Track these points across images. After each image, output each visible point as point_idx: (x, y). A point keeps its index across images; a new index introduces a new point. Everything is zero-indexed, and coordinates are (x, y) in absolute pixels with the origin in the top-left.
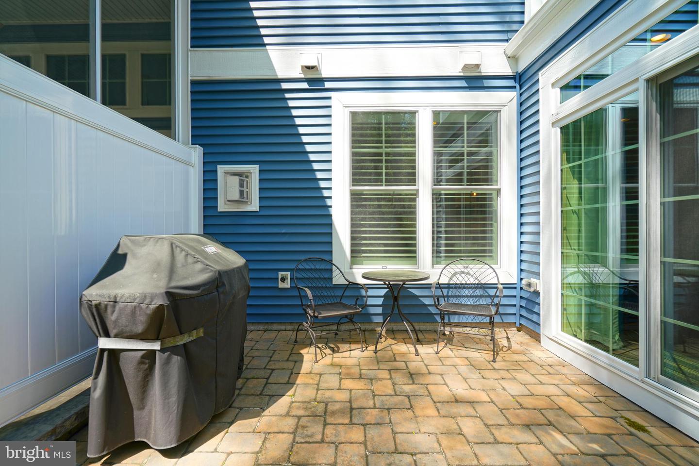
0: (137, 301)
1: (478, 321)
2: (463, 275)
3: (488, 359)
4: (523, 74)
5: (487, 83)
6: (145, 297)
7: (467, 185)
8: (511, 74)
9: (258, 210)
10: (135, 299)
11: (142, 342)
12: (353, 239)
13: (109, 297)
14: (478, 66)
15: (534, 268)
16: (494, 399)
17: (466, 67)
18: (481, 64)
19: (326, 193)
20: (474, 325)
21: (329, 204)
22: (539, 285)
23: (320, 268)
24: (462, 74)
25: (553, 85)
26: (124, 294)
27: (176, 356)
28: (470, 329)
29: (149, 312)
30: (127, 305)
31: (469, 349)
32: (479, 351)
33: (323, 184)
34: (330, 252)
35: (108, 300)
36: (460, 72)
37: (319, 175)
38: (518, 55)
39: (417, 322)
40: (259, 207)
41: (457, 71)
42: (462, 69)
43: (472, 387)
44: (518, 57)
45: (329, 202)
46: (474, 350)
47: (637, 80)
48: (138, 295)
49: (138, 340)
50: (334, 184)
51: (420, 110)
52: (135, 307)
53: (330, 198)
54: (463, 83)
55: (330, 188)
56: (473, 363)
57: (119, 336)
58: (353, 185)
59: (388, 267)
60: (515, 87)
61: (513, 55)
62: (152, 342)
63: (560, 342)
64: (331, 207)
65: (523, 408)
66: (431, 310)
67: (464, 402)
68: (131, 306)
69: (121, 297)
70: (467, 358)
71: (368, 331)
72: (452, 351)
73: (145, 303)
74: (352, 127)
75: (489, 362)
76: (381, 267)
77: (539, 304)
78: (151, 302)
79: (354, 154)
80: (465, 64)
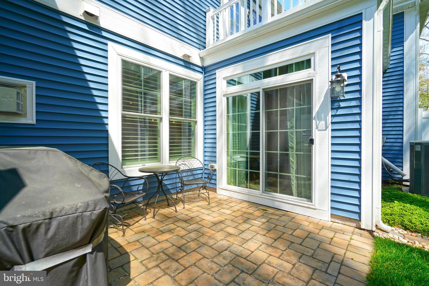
0: (80, 210)
1: (189, 189)
2: (183, 165)
3: (207, 204)
4: (206, 68)
5: (192, 67)
6: (88, 205)
7: (184, 118)
8: (201, 66)
9: (35, 123)
10: (77, 210)
11: (75, 250)
12: (123, 147)
13: (44, 215)
14: (189, 57)
15: (213, 159)
16: (226, 218)
17: (185, 56)
18: (191, 57)
19: (103, 114)
20: (189, 191)
21: (106, 122)
22: (216, 166)
23: (104, 170)
24: (182, 58)
25: (224, 78)
26: (64, 208)
27: (100, 253)
28: (188, 193)
29: (94, 217)
30: (68, 217)
31: (194, 202)
32: (199, 202)
33: (101, 107)
34: (107, 158)
35: (42, 218)
36: (182, 57)
37: (98, 100)
38: (205, 58)
39: (161, 196)
40: (37, 120)
41: (180, 56)
42: (183, 56)
43: (214, 216)
44: (204, 59)
45: (105, 121)
46: (197, 202)
47: (259, 88)
48: (80, 204)
49: (72, 250)
50: (110, 108)
51: (163, 71)
52: (77, 217)
53: (107, 118)
54: (182, 63)
55: (107, 111)
56: (203, 208)
57: (51, 254)
58: (123, 111)
59: (146, 164)
60: (202, 73)
61: (202, 57)
62: (84, 247)
63: (227, 189)
64: (107, 124)
65: (236, 217)
66: (168, 187)
67: (218, 223)
68: (74, 217)
69: (61, 211)
70: (198, 206)
71: (133, 208)
72: (188, 205)
73: (88, 210)
74: (123, 71)
75: (208, 205)
76: (141, 165)
77: (216, 175)
78: (95, 208)
79: (124, 89)
80: (185, 54)
